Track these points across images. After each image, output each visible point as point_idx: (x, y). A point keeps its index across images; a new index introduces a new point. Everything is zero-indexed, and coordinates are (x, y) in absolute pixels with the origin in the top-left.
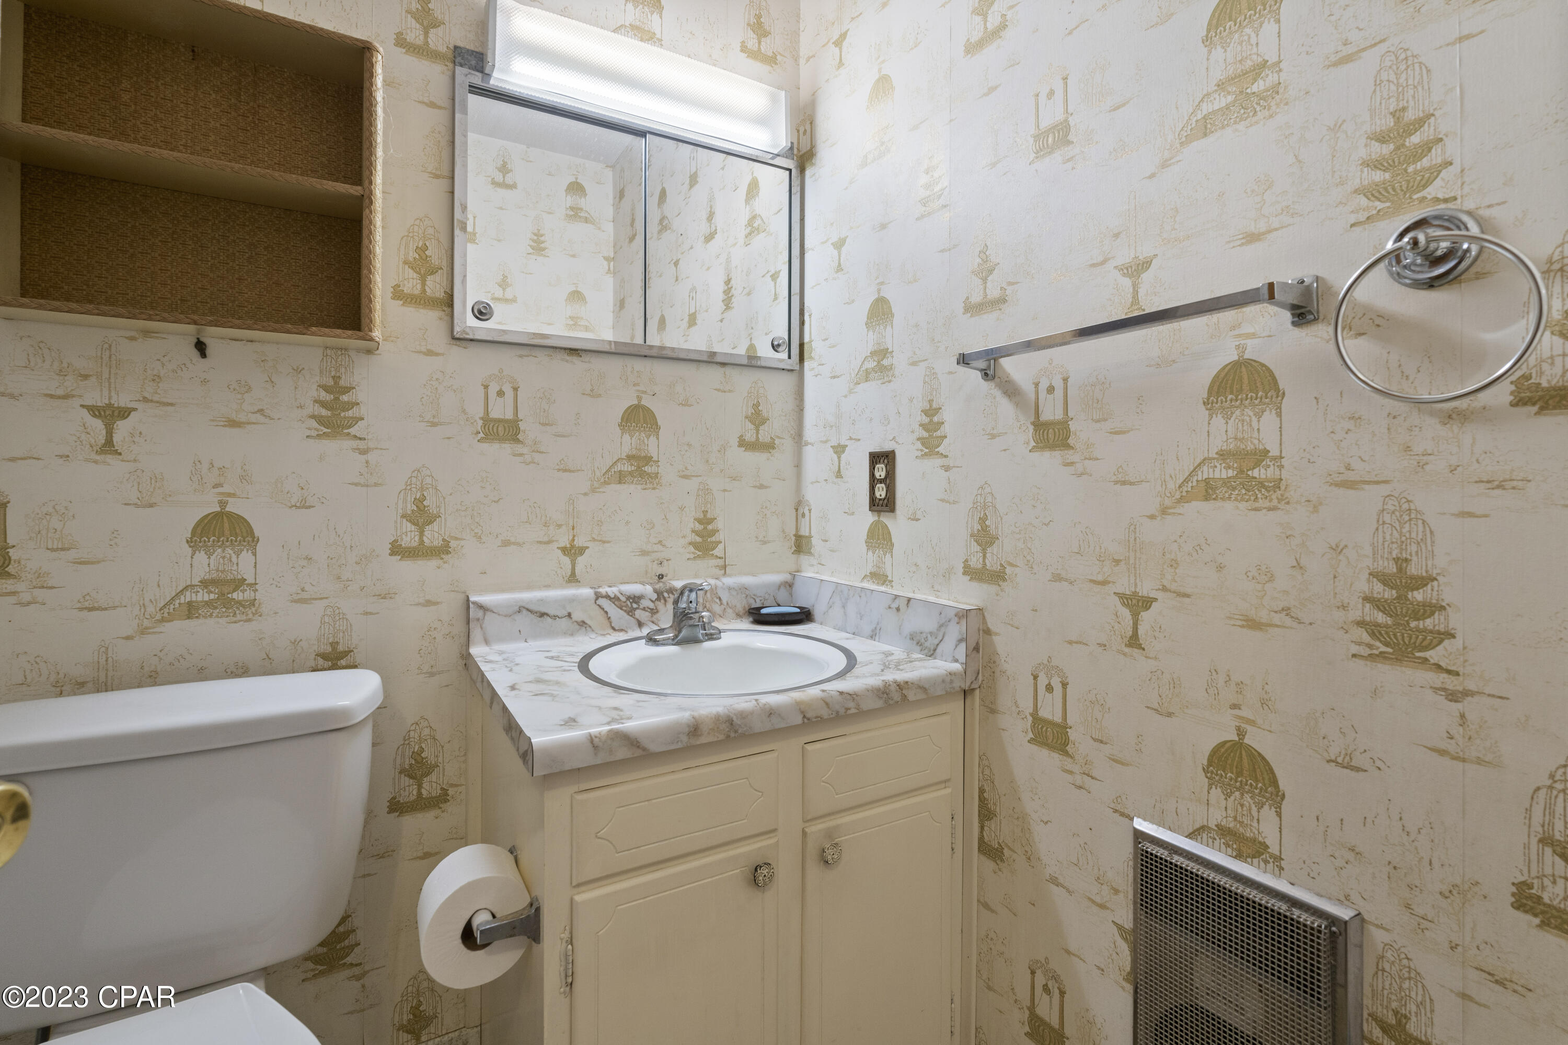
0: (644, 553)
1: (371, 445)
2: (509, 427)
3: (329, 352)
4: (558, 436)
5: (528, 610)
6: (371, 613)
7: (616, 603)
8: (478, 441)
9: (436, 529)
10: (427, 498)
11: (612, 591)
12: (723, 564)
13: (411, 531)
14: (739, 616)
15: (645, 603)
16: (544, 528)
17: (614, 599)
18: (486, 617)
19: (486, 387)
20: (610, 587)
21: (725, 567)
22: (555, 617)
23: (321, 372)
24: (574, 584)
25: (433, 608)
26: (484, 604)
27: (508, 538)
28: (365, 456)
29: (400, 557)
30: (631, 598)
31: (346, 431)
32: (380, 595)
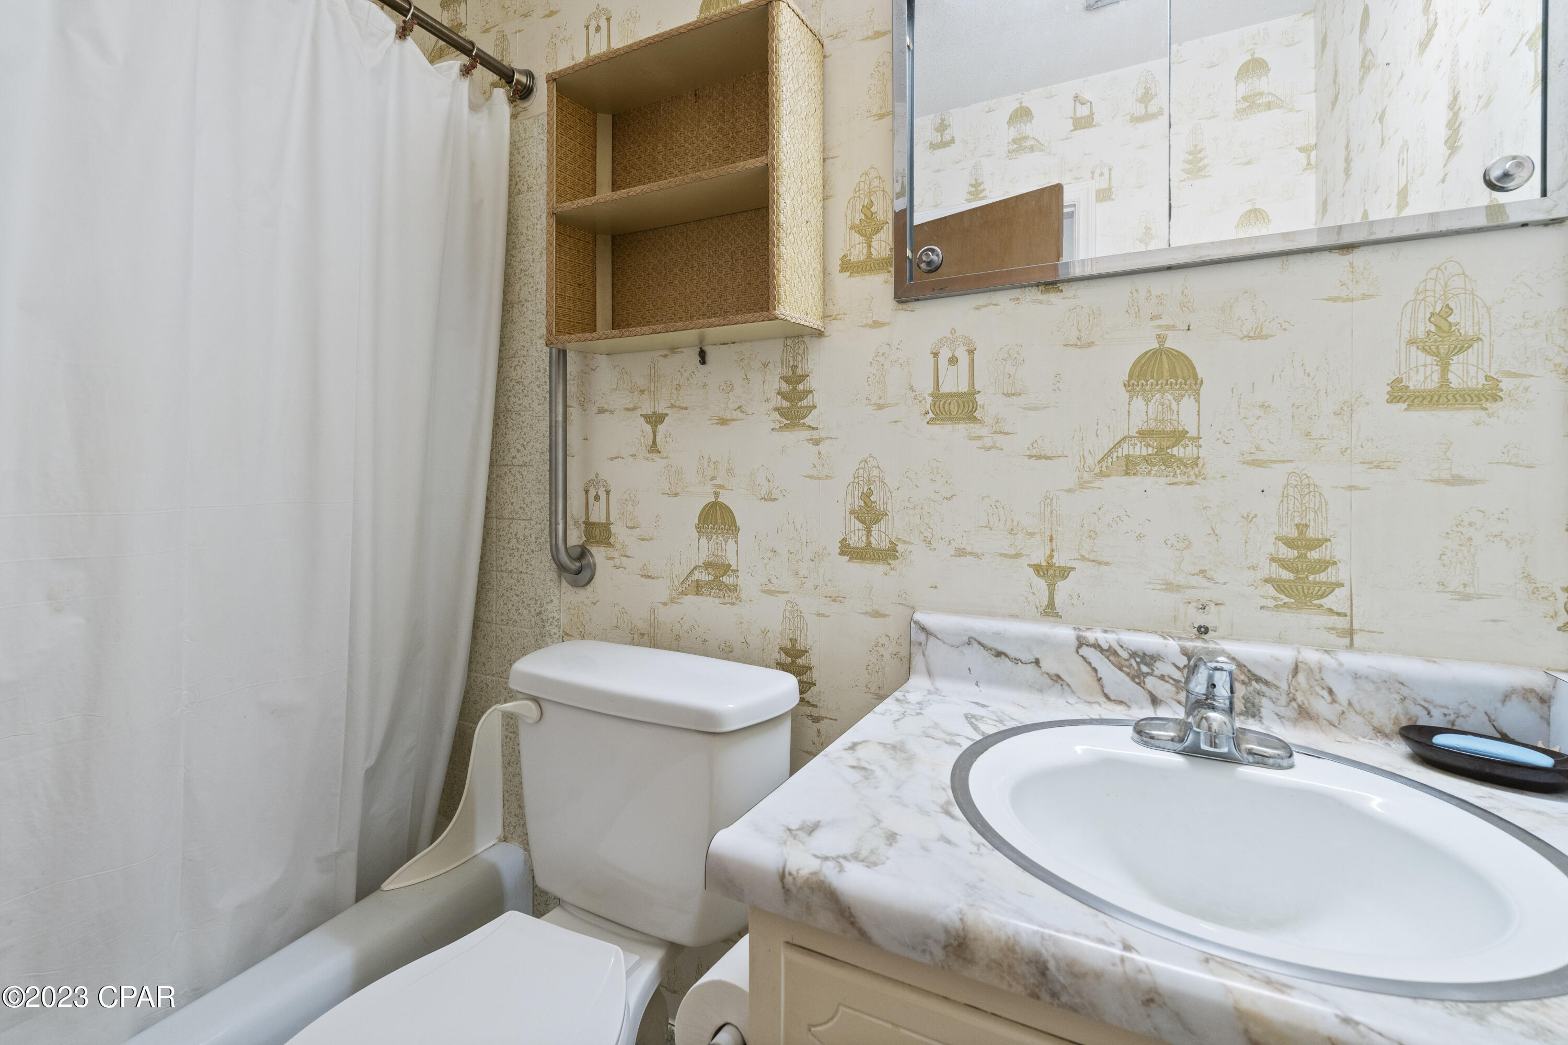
0: (1170, 587)
1: (823, 435)
2: (963, 402)
3: (788, 342)
4: (1030, 409)
5: (979, 643)
6: (823, 615)
7: (1111, 658)
8: (928, 423)
9: (883, 529)
10: (874, 492)
11: (1105, 639)
12: (1347, 626)
13: (859, 530)
14: (1379, 732)
15: (1162, 668)
16: (1009, 536)
17: (1109, 653)
18: (929, 642)
19: (936, 355)
20: (1105, 631)
21: (1351, 633)
22: (1017, 661)
23: (782, 363)
24: (1052, 619)
25: (880, 620)
26: (926, 626)
27: (962, 546)
28: (817, 447)
29: (848, 558)
30: (1139, 656)
31: (801, 421)
32: (831, 597)
